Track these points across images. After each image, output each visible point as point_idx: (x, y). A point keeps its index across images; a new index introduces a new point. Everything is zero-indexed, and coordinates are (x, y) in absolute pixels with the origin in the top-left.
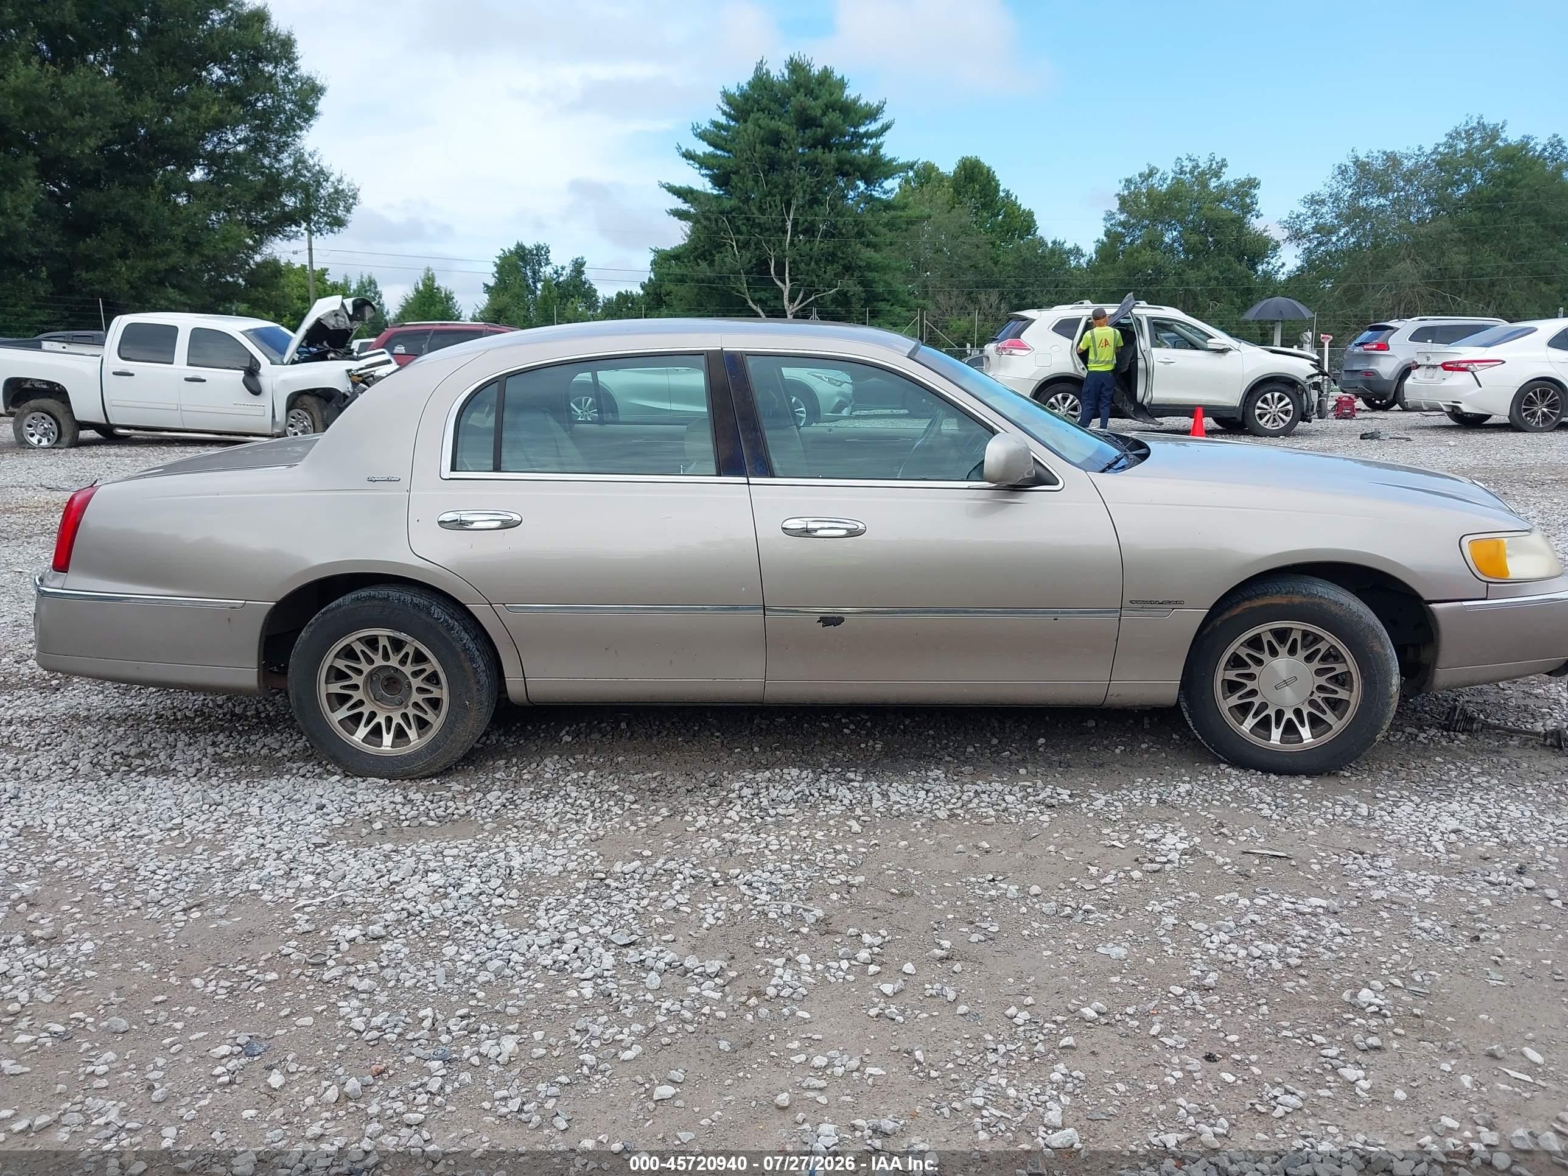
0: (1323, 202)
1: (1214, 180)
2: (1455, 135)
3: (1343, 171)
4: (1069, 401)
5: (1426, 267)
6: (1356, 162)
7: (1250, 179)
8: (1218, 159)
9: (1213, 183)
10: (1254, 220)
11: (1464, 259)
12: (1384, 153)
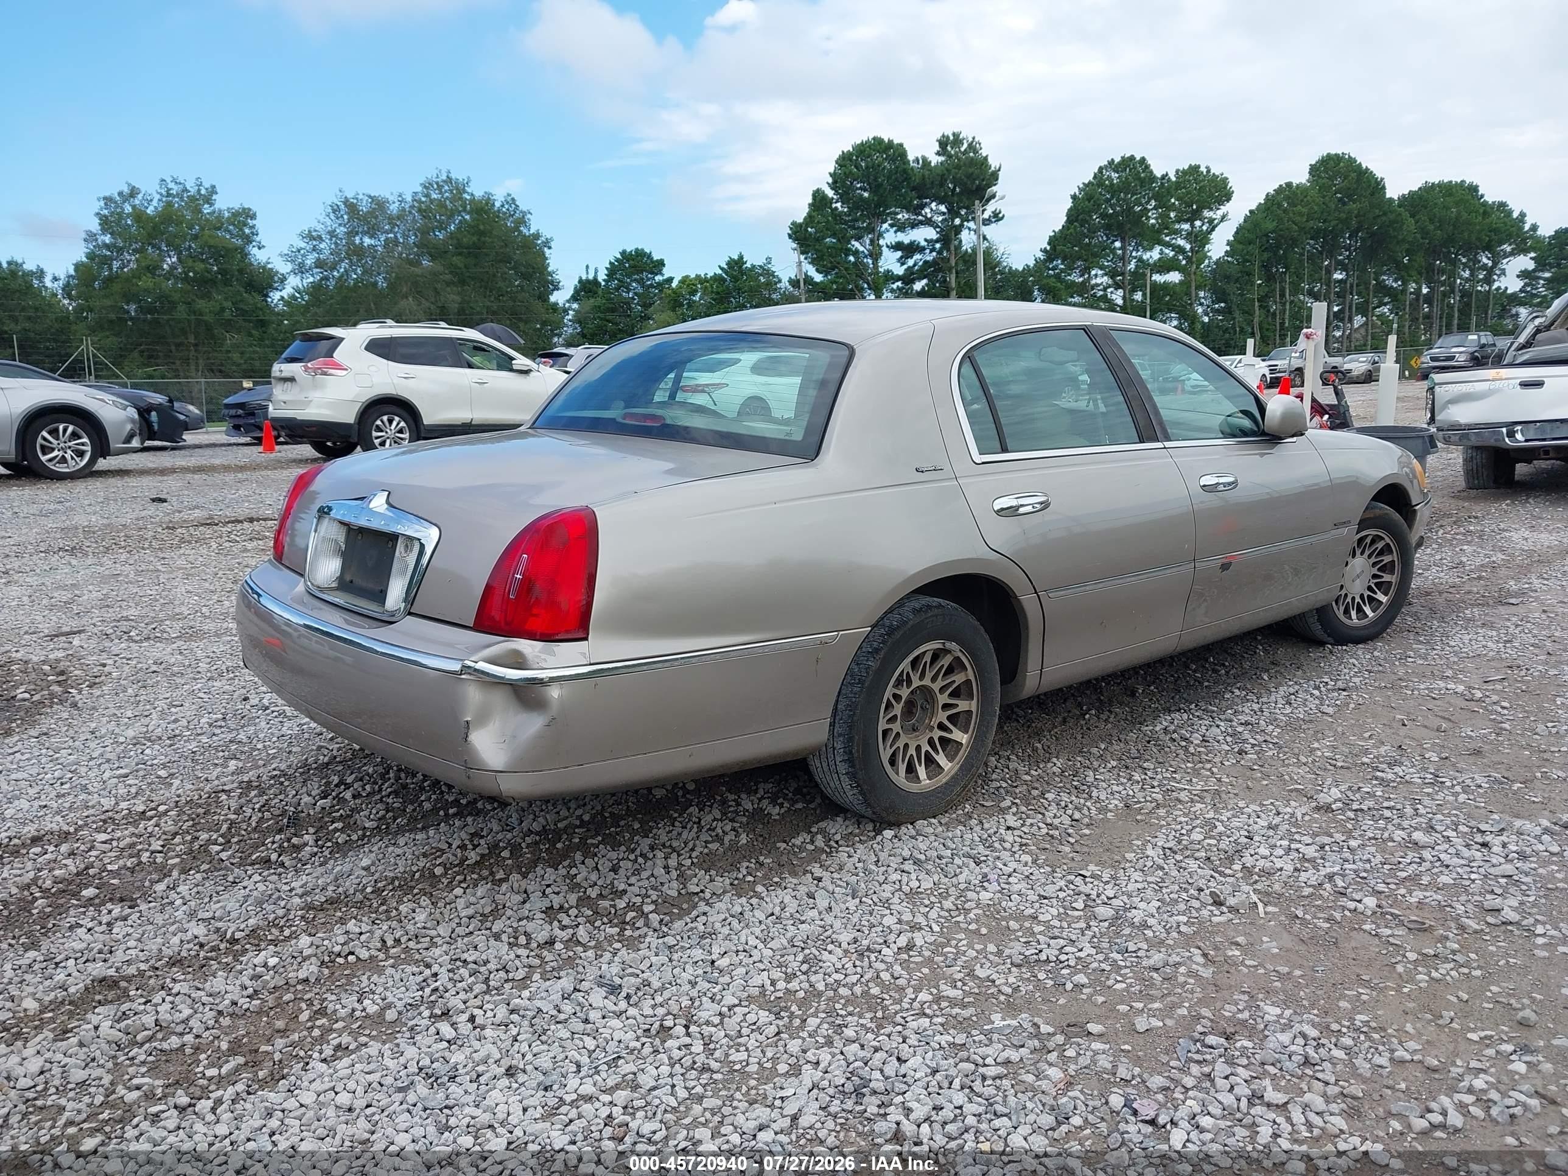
0: (320, 239)
1: (206, 206)
2: (428, 186)
3: (335, 210)
4: (395, 423)
5: (427, 304)
6: (346, 202)
7: (244, 209)
8: (207, 185)
9: (207, 209)
10: (254, 251)
11: (458, 298)
12: (370, 197)
